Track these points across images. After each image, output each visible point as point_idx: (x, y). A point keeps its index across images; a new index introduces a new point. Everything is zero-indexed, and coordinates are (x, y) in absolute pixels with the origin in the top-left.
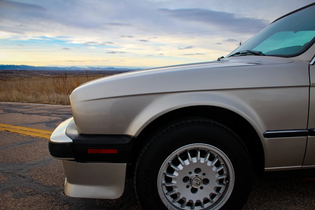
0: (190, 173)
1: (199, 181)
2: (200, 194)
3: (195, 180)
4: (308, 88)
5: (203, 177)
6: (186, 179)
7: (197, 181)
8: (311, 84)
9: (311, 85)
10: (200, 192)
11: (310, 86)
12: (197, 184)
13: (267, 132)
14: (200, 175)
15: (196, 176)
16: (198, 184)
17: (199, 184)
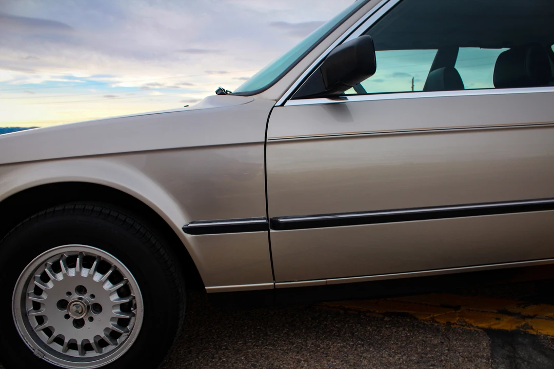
0: (69, 294)
1: (80, 307)
2: (89, 328)
3: (74, 305)
4: (263, 146)
5: (91, 301)
6: (63, 304)
7: (77, 307)
8: (267, 139)
9: (267, 141)
10: (89, 327)
11: (265, 143)
12: (77, 311)
13: (189, 225)
14: (86, 297)
15: (79, 298)
16: (80, 311)
17: (81, 313)
